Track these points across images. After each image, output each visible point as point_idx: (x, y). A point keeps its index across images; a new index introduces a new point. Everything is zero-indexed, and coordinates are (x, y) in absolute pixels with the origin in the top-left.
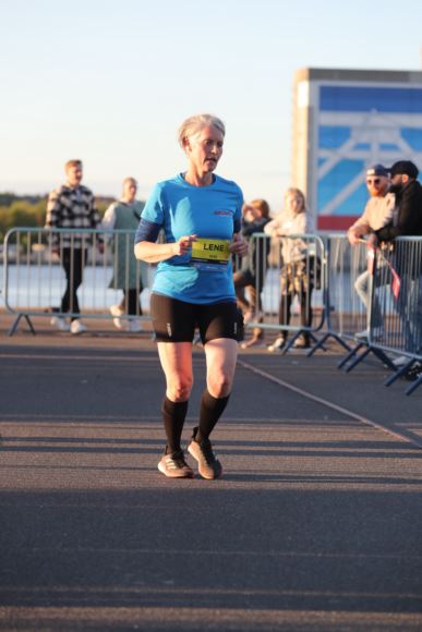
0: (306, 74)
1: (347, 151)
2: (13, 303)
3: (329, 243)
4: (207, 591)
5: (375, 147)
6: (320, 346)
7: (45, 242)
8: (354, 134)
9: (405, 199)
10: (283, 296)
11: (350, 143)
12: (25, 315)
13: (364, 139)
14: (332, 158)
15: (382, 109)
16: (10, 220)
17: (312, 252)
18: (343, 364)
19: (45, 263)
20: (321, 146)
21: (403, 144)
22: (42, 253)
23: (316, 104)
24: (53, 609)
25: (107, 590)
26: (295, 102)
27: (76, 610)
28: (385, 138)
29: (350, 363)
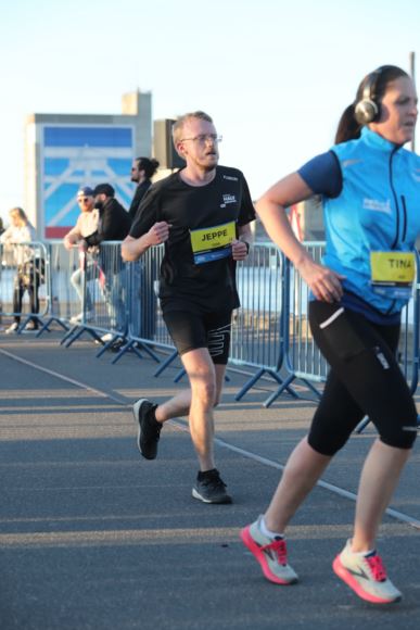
0: (33, 118)
1: (66, 177)
3: (50, 249)
5: (88, 174)
6: (46, 328)
8: (72, 164)
10: (16, 291)
11: (69, 171)
13: (80, 168)
14: (55, 182)
15: (93, 144)
17: (38, 256)
18: (64, 341)
20: (46, 173)
21: (109, 171)
23: (42, 140)
26: (25, 141)
28: (96, 166)
29: (68, 340)
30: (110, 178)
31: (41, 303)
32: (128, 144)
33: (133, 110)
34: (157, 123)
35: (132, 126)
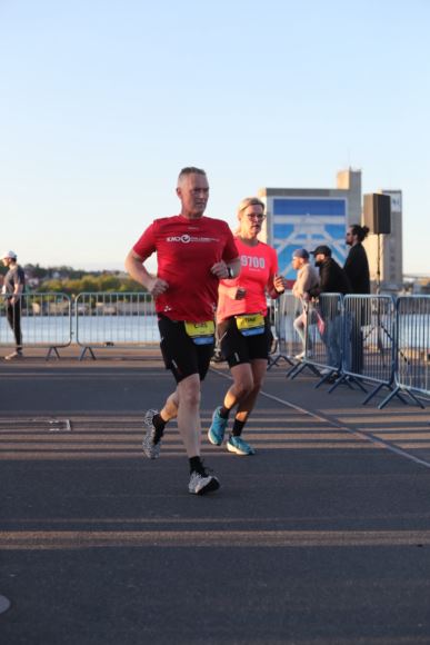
0: (265, 192)
1: (292, 239)
2: (81, 341)
4: (201, 520)
5: (309, 237)
6: (275, 363)
7: (100, 300)
8: (296, 229)
9: (325, 269)
11: (294, 235)
12: (89, 347)
13: (302, 232)
14: (283, 244)
15: (313, 213)
16: (81, 288)
18: (289, 375)
19: (101, 314)
21: (326, 235)
22: (101, 308)
23: (272, 211)
24: (104, 533)
25: (138, 520)
27: (118, 534)
28: (316, 231)
29: (293, 374)
30: (328, 241)
32: (342, 213)
33: (346, 186)
34: (366, 197)
35: (346, 199)
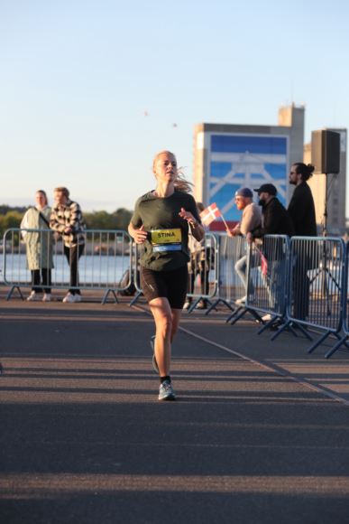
0: (202, 127)
1: (229, 178)
3: (220, 239)
5: (248, 176)
11: (231, 174)
12: (17, 286)
13: (241, 170)
14: (220, 183)
18: (229, 320)
20: (212, 175)
21: (266, 174)
23: (209, 147)
26: (195, 146)
28: (255, 170)
31: (210, 286)
32: (283, 151)
33: (288, 123)
34: (312, 136)
35: (288, 137)
